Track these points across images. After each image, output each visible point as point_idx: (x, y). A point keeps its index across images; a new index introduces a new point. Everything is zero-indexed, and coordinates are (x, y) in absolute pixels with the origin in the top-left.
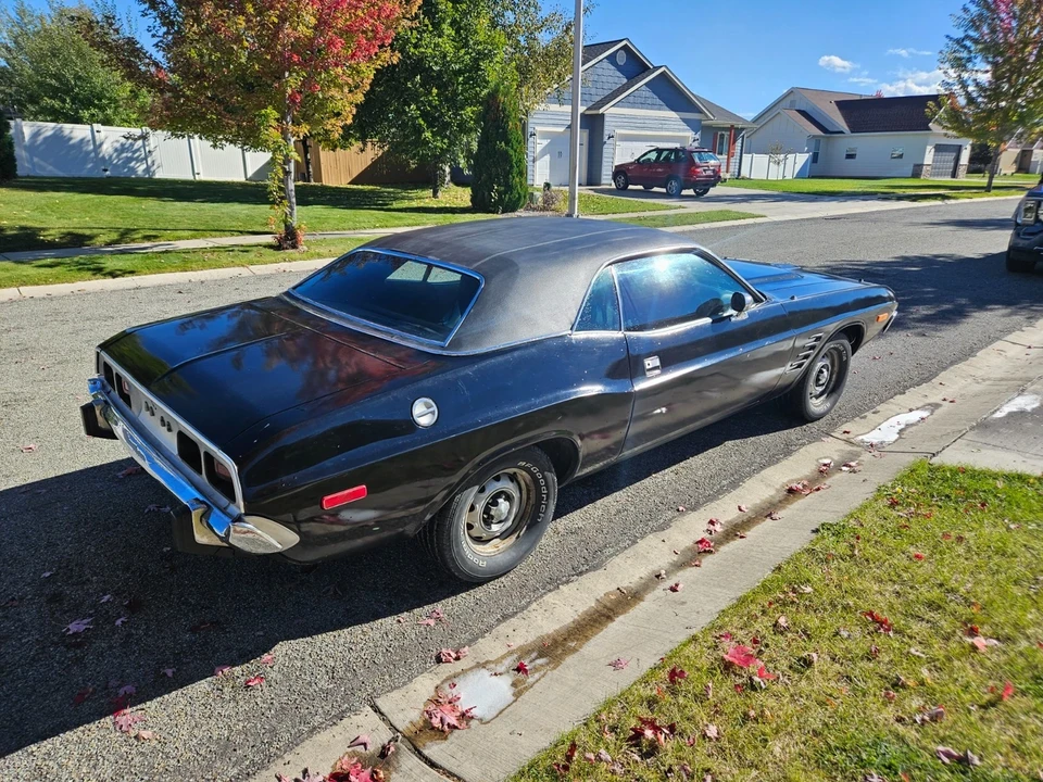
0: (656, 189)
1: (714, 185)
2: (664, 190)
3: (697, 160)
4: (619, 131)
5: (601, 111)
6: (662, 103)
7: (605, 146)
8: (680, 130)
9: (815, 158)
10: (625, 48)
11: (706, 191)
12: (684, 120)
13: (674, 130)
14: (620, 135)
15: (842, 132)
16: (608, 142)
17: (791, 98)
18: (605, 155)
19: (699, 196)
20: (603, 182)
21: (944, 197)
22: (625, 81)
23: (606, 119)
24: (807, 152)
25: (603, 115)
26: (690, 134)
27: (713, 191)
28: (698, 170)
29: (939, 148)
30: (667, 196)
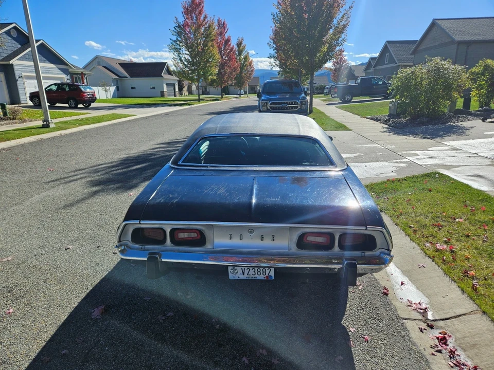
0: (58, 105)
1: (94, 102)
2: (67, 105)
3: (83, 89)
4: (24, 74)
5: (11, 62)
6: (45, 59)
7: (18, 82)
8: (58, 74)
9: (118, 89)
10: (15, 28)
11: (90, 105)
12: (59, 69)
13: (55, 74)
14: (25, 76)
15: (126, 77)
16: (19, 80)
17: (97, 60)
18: (19, 87)
19: (86, 108)
20: (22, 102)
21: (189, 105)
22: (19, 46)
23: (15, 67)
24: (114, 86)
25: (12, 65)
26: (64, 76)
27: (93, 105)
28: (85, 94)
29: (168, 85)
30: (70, 108)
